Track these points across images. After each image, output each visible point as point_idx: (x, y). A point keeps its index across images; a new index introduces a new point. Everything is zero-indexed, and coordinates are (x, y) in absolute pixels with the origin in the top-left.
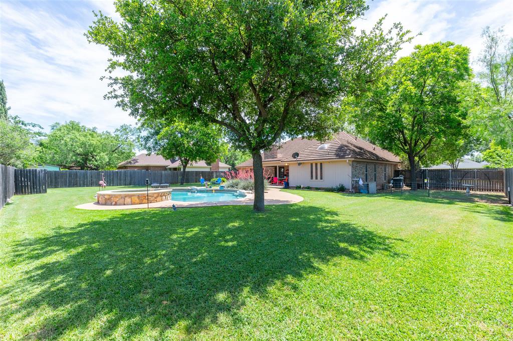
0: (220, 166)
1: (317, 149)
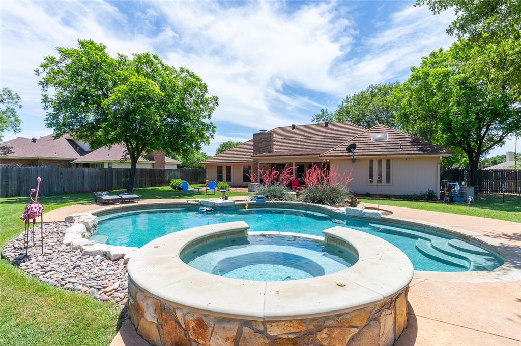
0: (166, 161)
1: (372, 140)
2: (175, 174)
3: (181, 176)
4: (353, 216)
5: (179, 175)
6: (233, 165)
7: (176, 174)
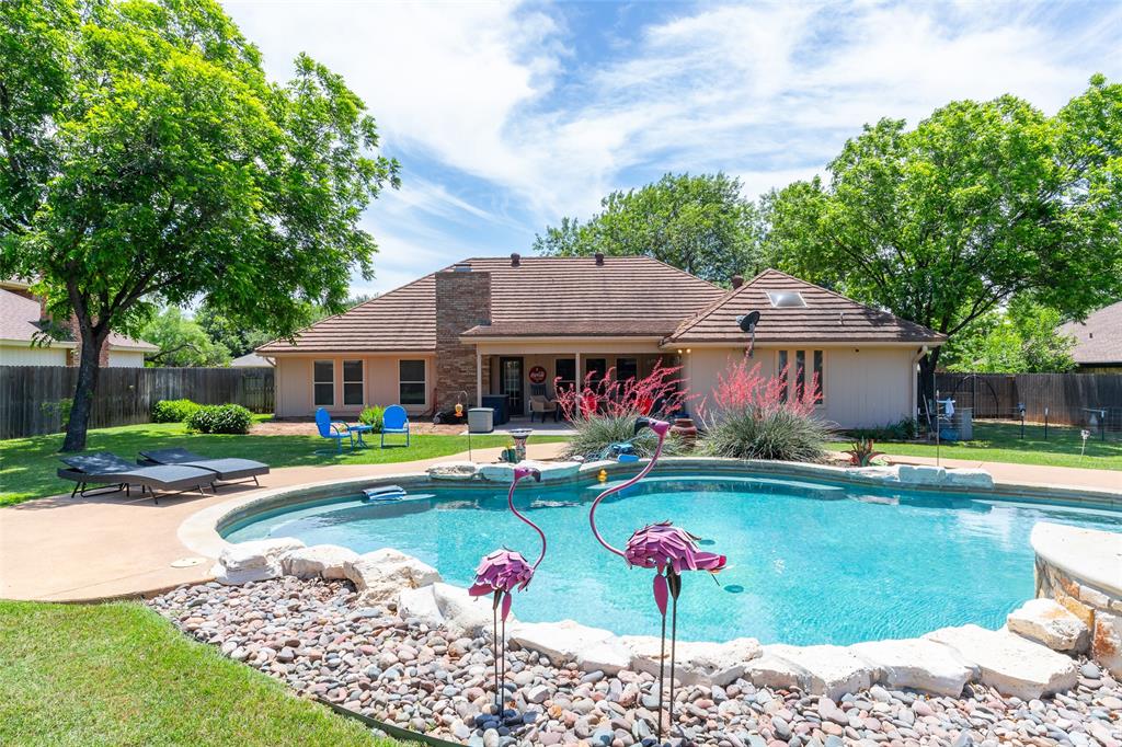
0: (112, 343)
1: (774, 306)
2: (167, 383)
3: (184, 390)
4: (921, 486)
5: (179, 388)
6: (368, 357)
7: (171, 385)
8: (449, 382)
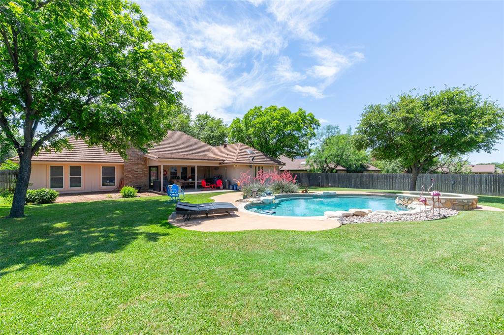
1: (249, 154)
8: (130, 176)
